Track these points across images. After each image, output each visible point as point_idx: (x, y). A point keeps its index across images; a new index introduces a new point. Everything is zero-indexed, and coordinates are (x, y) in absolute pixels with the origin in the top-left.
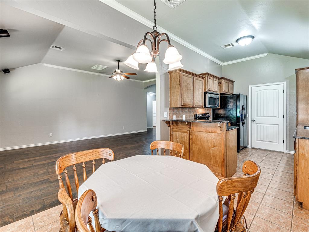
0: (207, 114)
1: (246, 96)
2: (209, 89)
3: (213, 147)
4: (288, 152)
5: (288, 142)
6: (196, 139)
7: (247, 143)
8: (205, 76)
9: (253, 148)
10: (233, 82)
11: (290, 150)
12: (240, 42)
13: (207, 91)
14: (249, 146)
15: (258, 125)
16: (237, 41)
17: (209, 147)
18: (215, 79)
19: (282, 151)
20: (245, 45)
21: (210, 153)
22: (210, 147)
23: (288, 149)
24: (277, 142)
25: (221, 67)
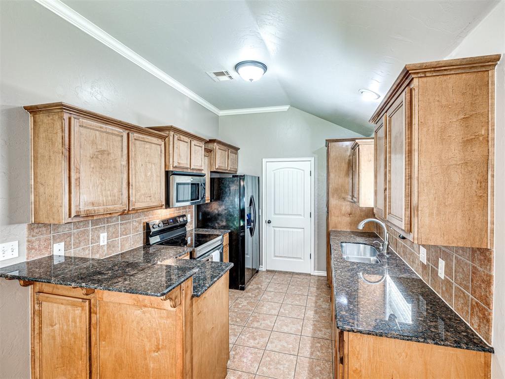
0: (179, 217)
1: (259, 177)
2: (179, 163)
3: (154, 351)
4: (317, 273)
5: (316, 256)
6: (110, 325)
7: (260, 262)
8: (167, 132)
9: (268, 271)
10: (237, 149)
11: (318, 270)
12: (241, 69)
13: (171, 169)
14: (263, 268)
15: (276, 229)
16: (237, 67)
17: (145, 352)
18: (194, 142)
19: (308, 272)
20: (251, 80)
21: (147, 370)
22: (147, 349)
23: (316, 267)
24: (303, 258)
25: (216, 118)
